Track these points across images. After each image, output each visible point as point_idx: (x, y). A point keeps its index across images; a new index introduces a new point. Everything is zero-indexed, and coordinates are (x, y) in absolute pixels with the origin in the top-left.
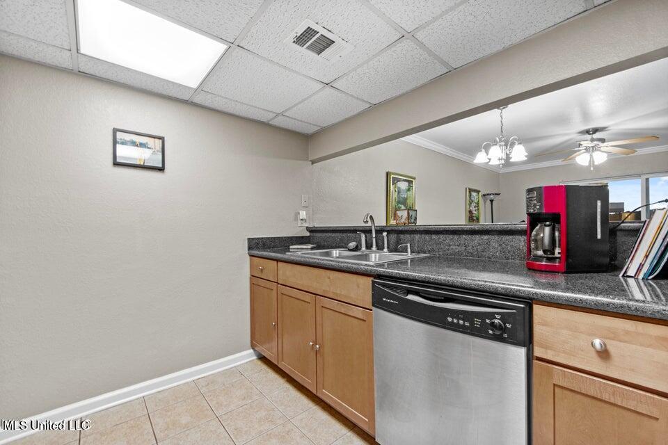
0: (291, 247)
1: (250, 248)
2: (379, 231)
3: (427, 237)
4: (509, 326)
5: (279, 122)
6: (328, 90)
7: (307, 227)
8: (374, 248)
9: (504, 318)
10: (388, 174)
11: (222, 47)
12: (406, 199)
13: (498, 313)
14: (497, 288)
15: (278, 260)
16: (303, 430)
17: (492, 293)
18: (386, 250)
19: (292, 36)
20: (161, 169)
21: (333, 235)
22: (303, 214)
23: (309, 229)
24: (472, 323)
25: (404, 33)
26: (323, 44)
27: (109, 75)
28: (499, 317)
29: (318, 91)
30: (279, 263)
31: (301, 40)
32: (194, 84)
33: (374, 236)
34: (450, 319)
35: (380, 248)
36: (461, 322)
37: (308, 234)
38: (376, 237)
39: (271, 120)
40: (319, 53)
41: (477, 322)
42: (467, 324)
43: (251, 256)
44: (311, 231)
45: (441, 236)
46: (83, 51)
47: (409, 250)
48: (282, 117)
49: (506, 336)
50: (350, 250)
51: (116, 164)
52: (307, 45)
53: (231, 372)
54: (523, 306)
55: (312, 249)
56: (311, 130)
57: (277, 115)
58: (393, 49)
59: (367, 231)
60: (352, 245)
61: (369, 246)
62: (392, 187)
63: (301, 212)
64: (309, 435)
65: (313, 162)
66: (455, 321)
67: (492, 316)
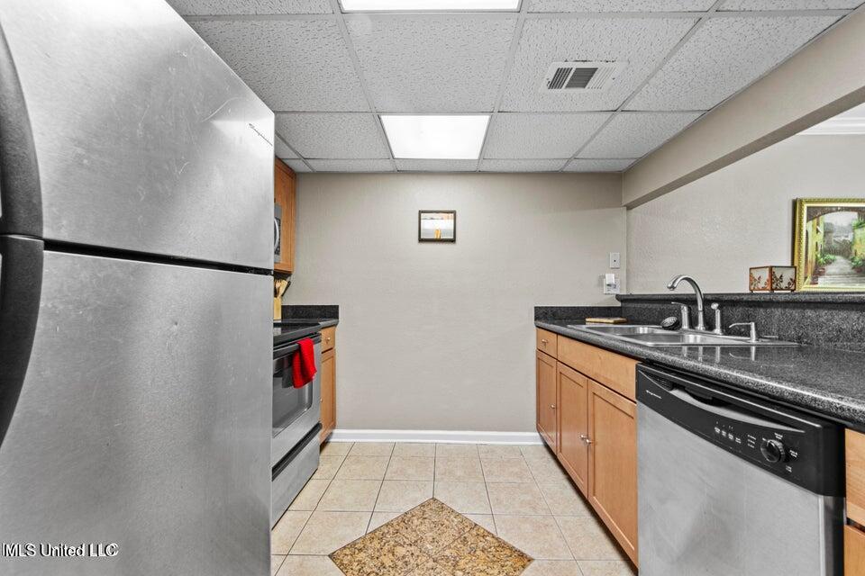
0: (587, 320)
1: (537, 318)
2: (707, 301)
3: (796, 313)
4: (794, 454)
5: (574, 166)
6: (620, 117)
7: (617, 295)
8: (701, 327)
9: (788, 440)
10: (795, 204)
11: (486, 118)
12: (851, 244)
13: (780, 432)
14: (782, 392)
15: (558, 334)
16: (563, 532)
17: (774, 397)
18: (718, 330)
19: (544, 83)
20: (453, 241)
21: (651, 306)
22: (610, 278)
23: (618, 297)
24: (744, 440)
25: (700, 15)
26: (583, 77)
27: (416, 168)
28: (780, 437)
29: (607, 123)
30: (559, 337)
31: (556, 83)
32: (475, 156)
33: (700, 308)
34: (718, 430)
35: (710, 326)
36: (731, 437)
37: (619, 304)
38: (703, 310)
39: (564, 168)
40: (584, 87)
41: (752, 439)
42: (738, 440)
43: (537, 327)
44: (622, 301)
45: (823, 312)
46: (396, 157)
47: (753, 332)
48: (574, 161)
49: (789, 469)
50: (665, 328)
51: (421, 240)
52: (565, 84)
53: (512, 449)
54: (817, 426)
55: (615, 323)
56: (624, 165)
57: (569, 160)
58: (692, 40)
59: (690, 301)
60: (670, 321)
61: (693, 323)
62: (807, 226)
63: (607, 275)
64: (569, 539)
65: (629, 207)
66: (724, 433)
67: (770, 433)
